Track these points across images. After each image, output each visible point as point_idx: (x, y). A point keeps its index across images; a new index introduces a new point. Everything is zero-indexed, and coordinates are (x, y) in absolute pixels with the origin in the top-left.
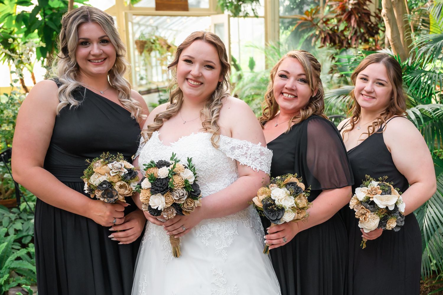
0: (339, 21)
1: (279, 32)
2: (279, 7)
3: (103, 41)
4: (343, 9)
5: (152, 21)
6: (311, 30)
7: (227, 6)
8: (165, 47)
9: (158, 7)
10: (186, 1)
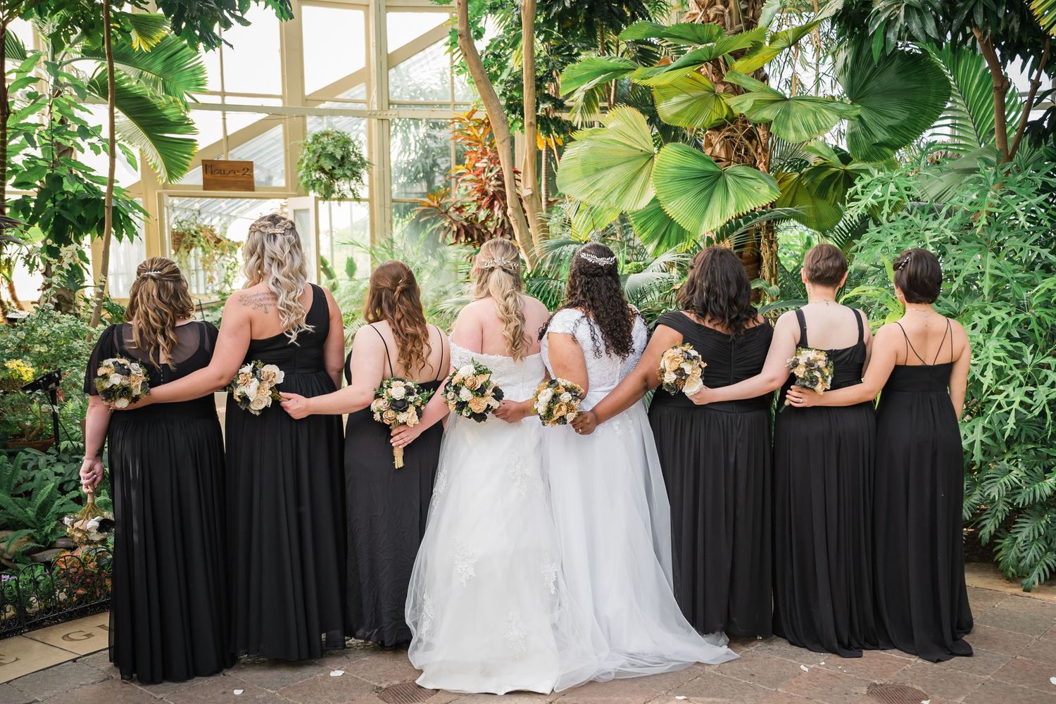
0: (479, 208)
1: (391, 222)
2: (391, 184)
4: (483, 192)
5: (197, 204)
6: (438, 220)
7: (313, 185)
8: (212, 242)
9: (208, 185)
10: (252, 176)
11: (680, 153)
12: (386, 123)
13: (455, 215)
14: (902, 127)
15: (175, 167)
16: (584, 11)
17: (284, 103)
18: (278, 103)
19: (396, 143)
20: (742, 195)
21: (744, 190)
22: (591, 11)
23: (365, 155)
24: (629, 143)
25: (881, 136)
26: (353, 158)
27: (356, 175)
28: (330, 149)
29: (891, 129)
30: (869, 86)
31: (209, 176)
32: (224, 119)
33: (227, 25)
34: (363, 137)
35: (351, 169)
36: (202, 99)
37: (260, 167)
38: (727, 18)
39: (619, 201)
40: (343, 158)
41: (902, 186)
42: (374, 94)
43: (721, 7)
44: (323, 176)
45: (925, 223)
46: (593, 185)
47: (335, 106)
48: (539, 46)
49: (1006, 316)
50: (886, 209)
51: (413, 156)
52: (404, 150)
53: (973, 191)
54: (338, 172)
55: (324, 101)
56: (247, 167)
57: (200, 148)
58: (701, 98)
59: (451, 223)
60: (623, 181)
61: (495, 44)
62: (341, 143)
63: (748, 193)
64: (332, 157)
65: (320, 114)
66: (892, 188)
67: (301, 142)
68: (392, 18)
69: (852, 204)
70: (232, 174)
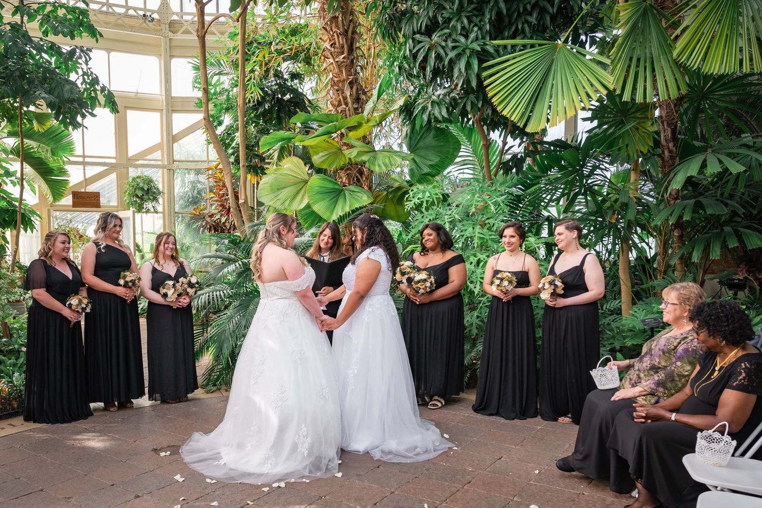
2: (175, 205)
5: (69, 216)
6: (199, 222)
7: (132, 204)
9: (76, 204)
10: (99, 200)
11: (321, 179)
12: (172, 171)
13: (208, 219)
14: (436, 165)
15: (57, 195)
16: (276, 111)
17: (117, 161)
18: (114, 161)
19: (178, 182)
20: (353, 201)
21: (354, 198)
22: (279, 110)
23: (161, 188)
24: (295, 175)
25: (426, 170)
26: (154, 190)
27: (155, 199)
28: (141, 185)
29: (431, 166)
30: (420, 144)
31: (76, 200)
32: (84, 169)
33: (84, 116)
34: (160, 180)
35: (153, 196)
36: (72, 159)
37: (104, 196)
38: (347, 112)
39: (290, 204)
40: (148, 190)
41: (432, 193)
42: (165, 156)
43: (344, 106)
44: (138, 200)
45: (445, 212)
46: (276, 197)
47: (145, 162)
48: (252, 129)
49: (486, 258)
50: (425, 205)
51: (187, 189)
52: (182, 186)
53: (468, 194)
54: (145, 197)
55: (138, 160)
56: (96, 196)
57: (71, 185)
58: (335, 153)
59: (206, 224)
60: (292, 195)
61: (230, 128)
62: (147, 182)
63: (356, 200)
64: (142, 189)
65: (136, 166)
66: (427, 194)
67: (126, 181)
68: (175, 116)
69: (407, 203)
70: (88, 199)
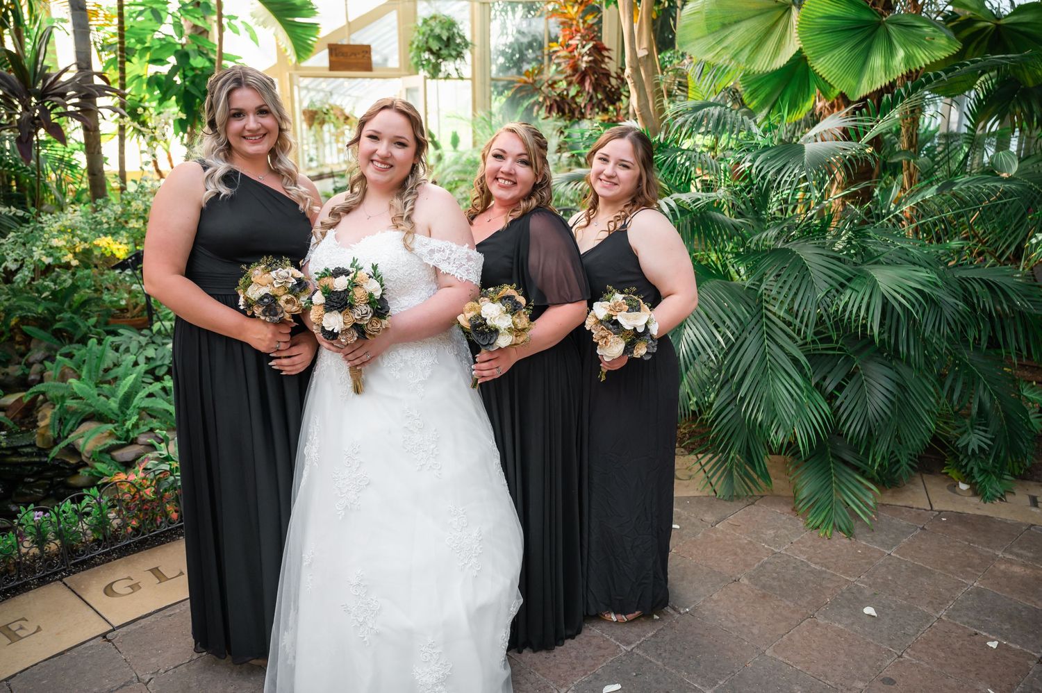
0: (570, 84)
1: (490, 98)
2: (490, 66)
3: (262, 111)
4: (575, 68)
5: (325, 85)
6: (532, 96)
7: (423, 65)
8: (342, 119)
9: (333, 67)
10: (370, 58)
12: (487, 6)
13: (548, 91)
15: (302, 48)
19: (495, 26)
20: (912, 47)
21: (913, 41)
23: (468, 38)
26: (458, 41)
27: (459, 55)
28: (437, 31)
31: (334, 59)
32: (346, 7)
34: (468, 21)
35: (455, 50)
37: (377, 52)
40: (448, 39)
44: (431, 57)
46: (719, 43)
51: (510, 39)
52: (502, 34)
54: (444, 52)
56: (366, 50)
57: (324, 32)
59: (544, 98)
60: (755, 37)
62: (446, 25)
63: (919, 44)
64: (439, 38)
67: (412, 25)
70: (353, 57)
